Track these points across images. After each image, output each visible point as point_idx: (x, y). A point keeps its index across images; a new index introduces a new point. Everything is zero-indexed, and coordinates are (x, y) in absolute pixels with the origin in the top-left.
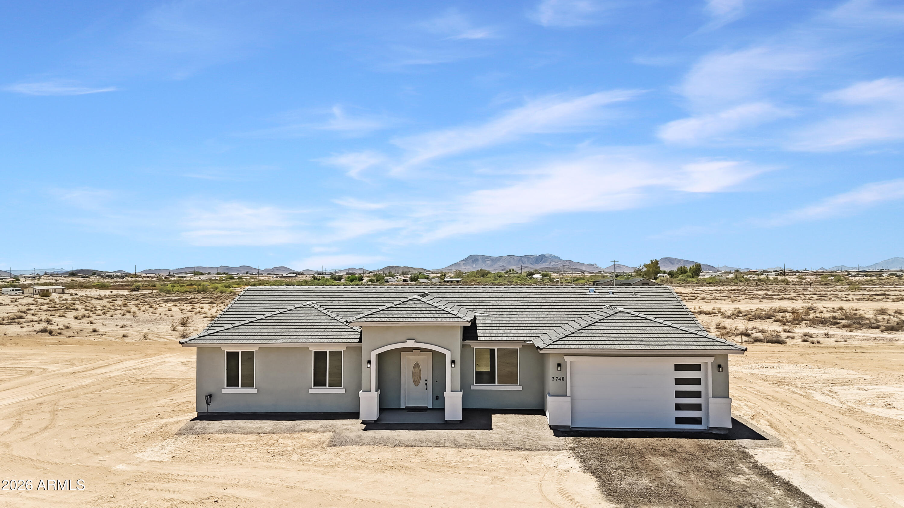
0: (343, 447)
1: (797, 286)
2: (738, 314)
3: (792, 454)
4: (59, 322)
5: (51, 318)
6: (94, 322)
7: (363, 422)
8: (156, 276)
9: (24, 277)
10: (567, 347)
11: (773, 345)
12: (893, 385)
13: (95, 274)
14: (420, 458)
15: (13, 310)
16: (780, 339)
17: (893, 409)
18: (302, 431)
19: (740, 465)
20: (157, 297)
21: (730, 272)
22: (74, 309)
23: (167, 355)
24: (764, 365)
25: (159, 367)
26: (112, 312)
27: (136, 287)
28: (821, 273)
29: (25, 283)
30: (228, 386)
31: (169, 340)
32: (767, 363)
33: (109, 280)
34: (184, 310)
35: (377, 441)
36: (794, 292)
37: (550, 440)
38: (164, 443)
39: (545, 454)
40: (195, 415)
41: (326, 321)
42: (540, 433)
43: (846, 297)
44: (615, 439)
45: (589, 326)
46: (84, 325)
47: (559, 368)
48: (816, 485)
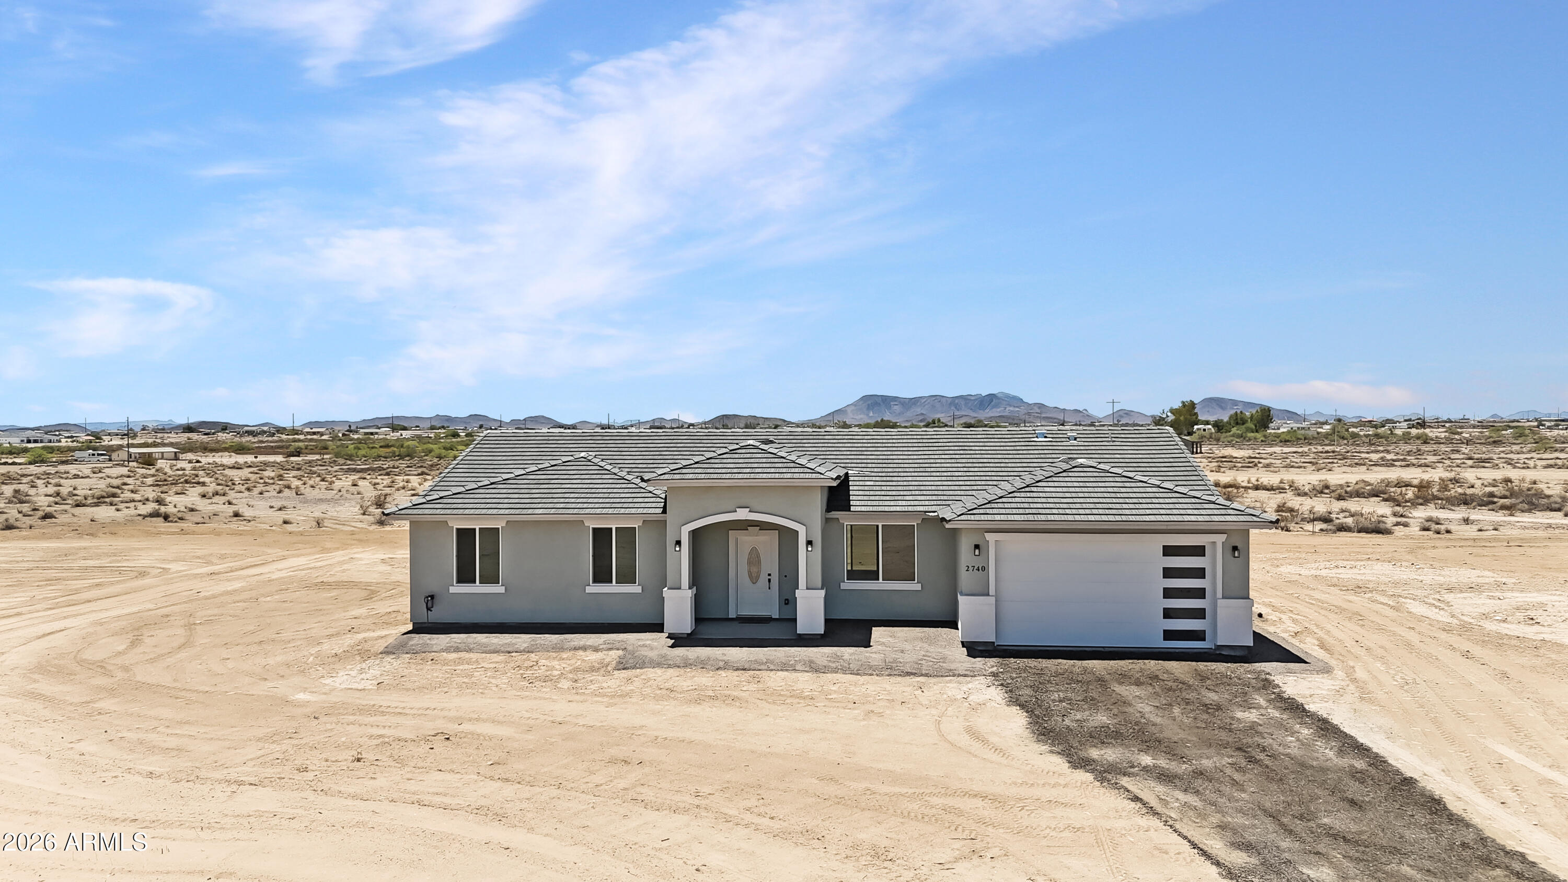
0: (638, 670)
1: (1442, 445)
2: (1323, 489)
3: (1343, 683)
4: (175, 502)
5: (163, 495)
6: (234, 501)
7: (670, 636)
8: (327, 432)
9: (109, 434)
10: (989, 517)
11: (1369, 535)
12: (1550, 593)
13: (226, 429)
14: (756, 686)
15: (101, 485)
16: (1382, 526)
17: (1536, 626)
18: (575, 649)
19: (1257, 697)
20: (332, 465)
21: (1326, 423)
22: (198, 483)
23: (356, 550)
24: (1341, 563)
25: (345, 567)
26: (260, 487)
27: (296, 449)
28: (1491, 424)
29: (111, 443)
30: (459, 581)
31: (359, 528)
32: (1347, 560)
33: (250, 438)
34: (378, 484)
35: (690, 662)
36: (1435, 455)
37: (960, 662)
38: (364, 665)
39: (950, 681)
40: (410, 627)
41: (611, 481)
42: (946, 652)
43: (1524, 463)
44: (1065, 661)
45: (1028, 486)
46: (219, 506)
47: (977, 551)
48: (1368, 723)
